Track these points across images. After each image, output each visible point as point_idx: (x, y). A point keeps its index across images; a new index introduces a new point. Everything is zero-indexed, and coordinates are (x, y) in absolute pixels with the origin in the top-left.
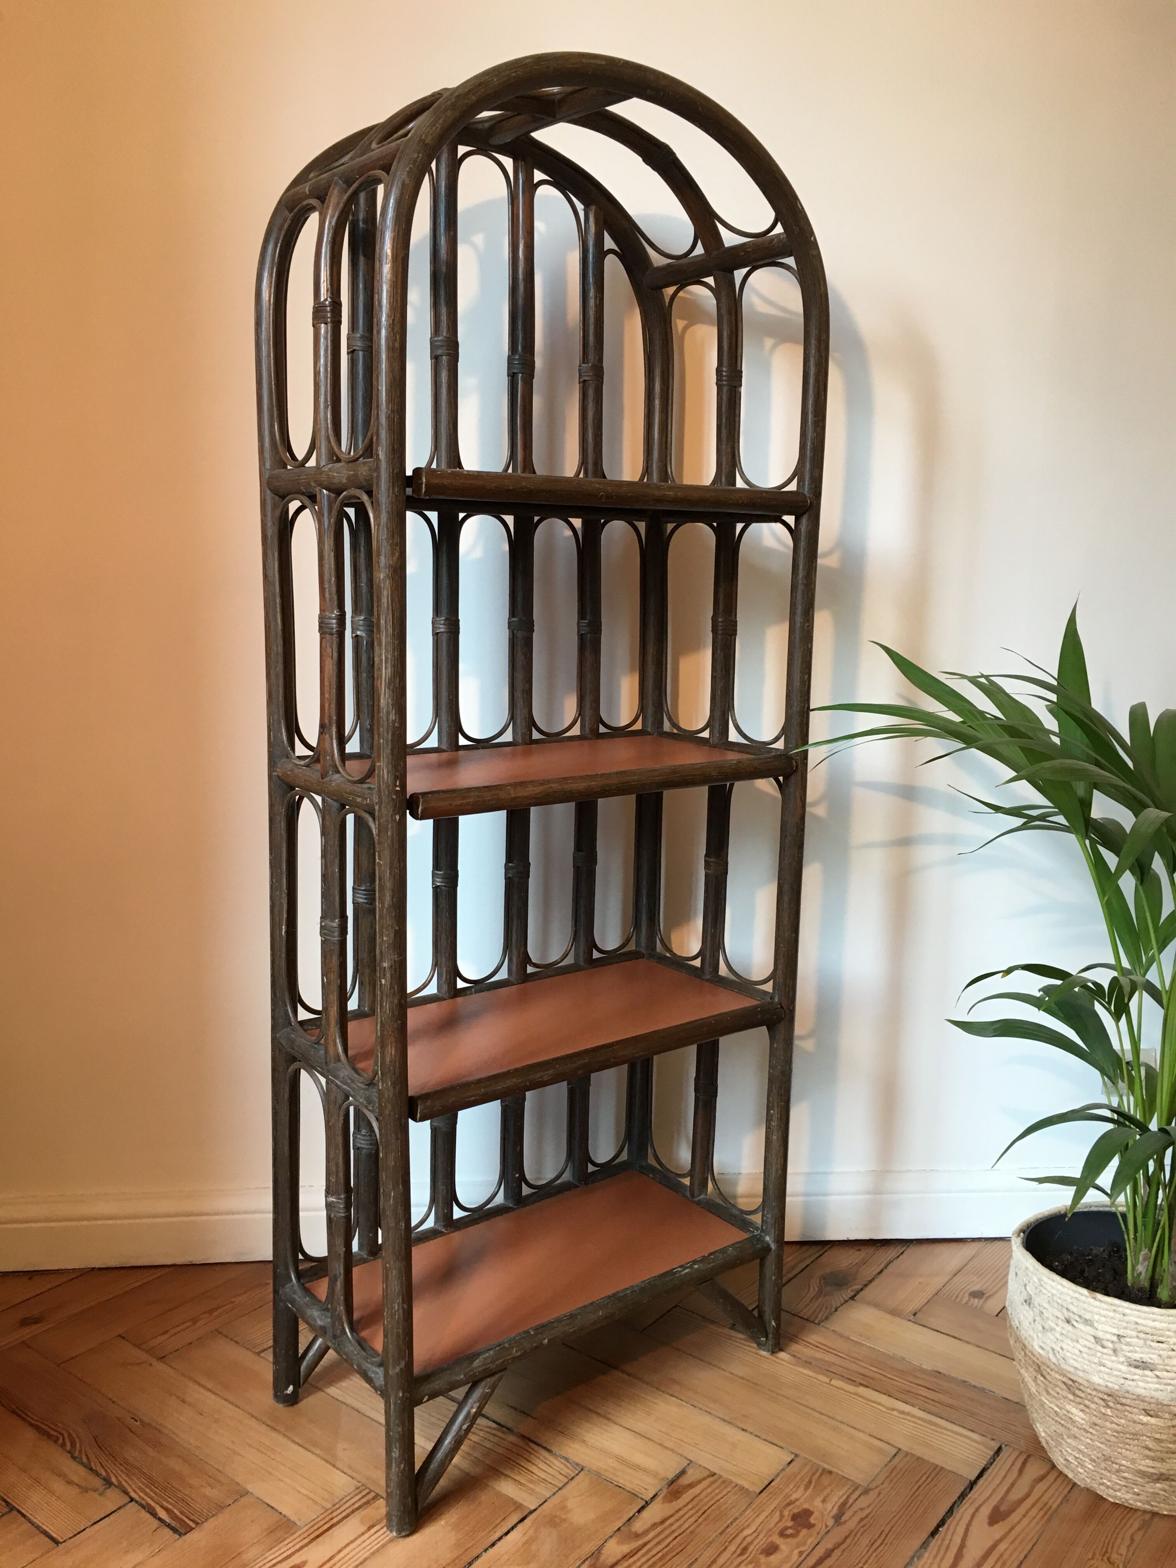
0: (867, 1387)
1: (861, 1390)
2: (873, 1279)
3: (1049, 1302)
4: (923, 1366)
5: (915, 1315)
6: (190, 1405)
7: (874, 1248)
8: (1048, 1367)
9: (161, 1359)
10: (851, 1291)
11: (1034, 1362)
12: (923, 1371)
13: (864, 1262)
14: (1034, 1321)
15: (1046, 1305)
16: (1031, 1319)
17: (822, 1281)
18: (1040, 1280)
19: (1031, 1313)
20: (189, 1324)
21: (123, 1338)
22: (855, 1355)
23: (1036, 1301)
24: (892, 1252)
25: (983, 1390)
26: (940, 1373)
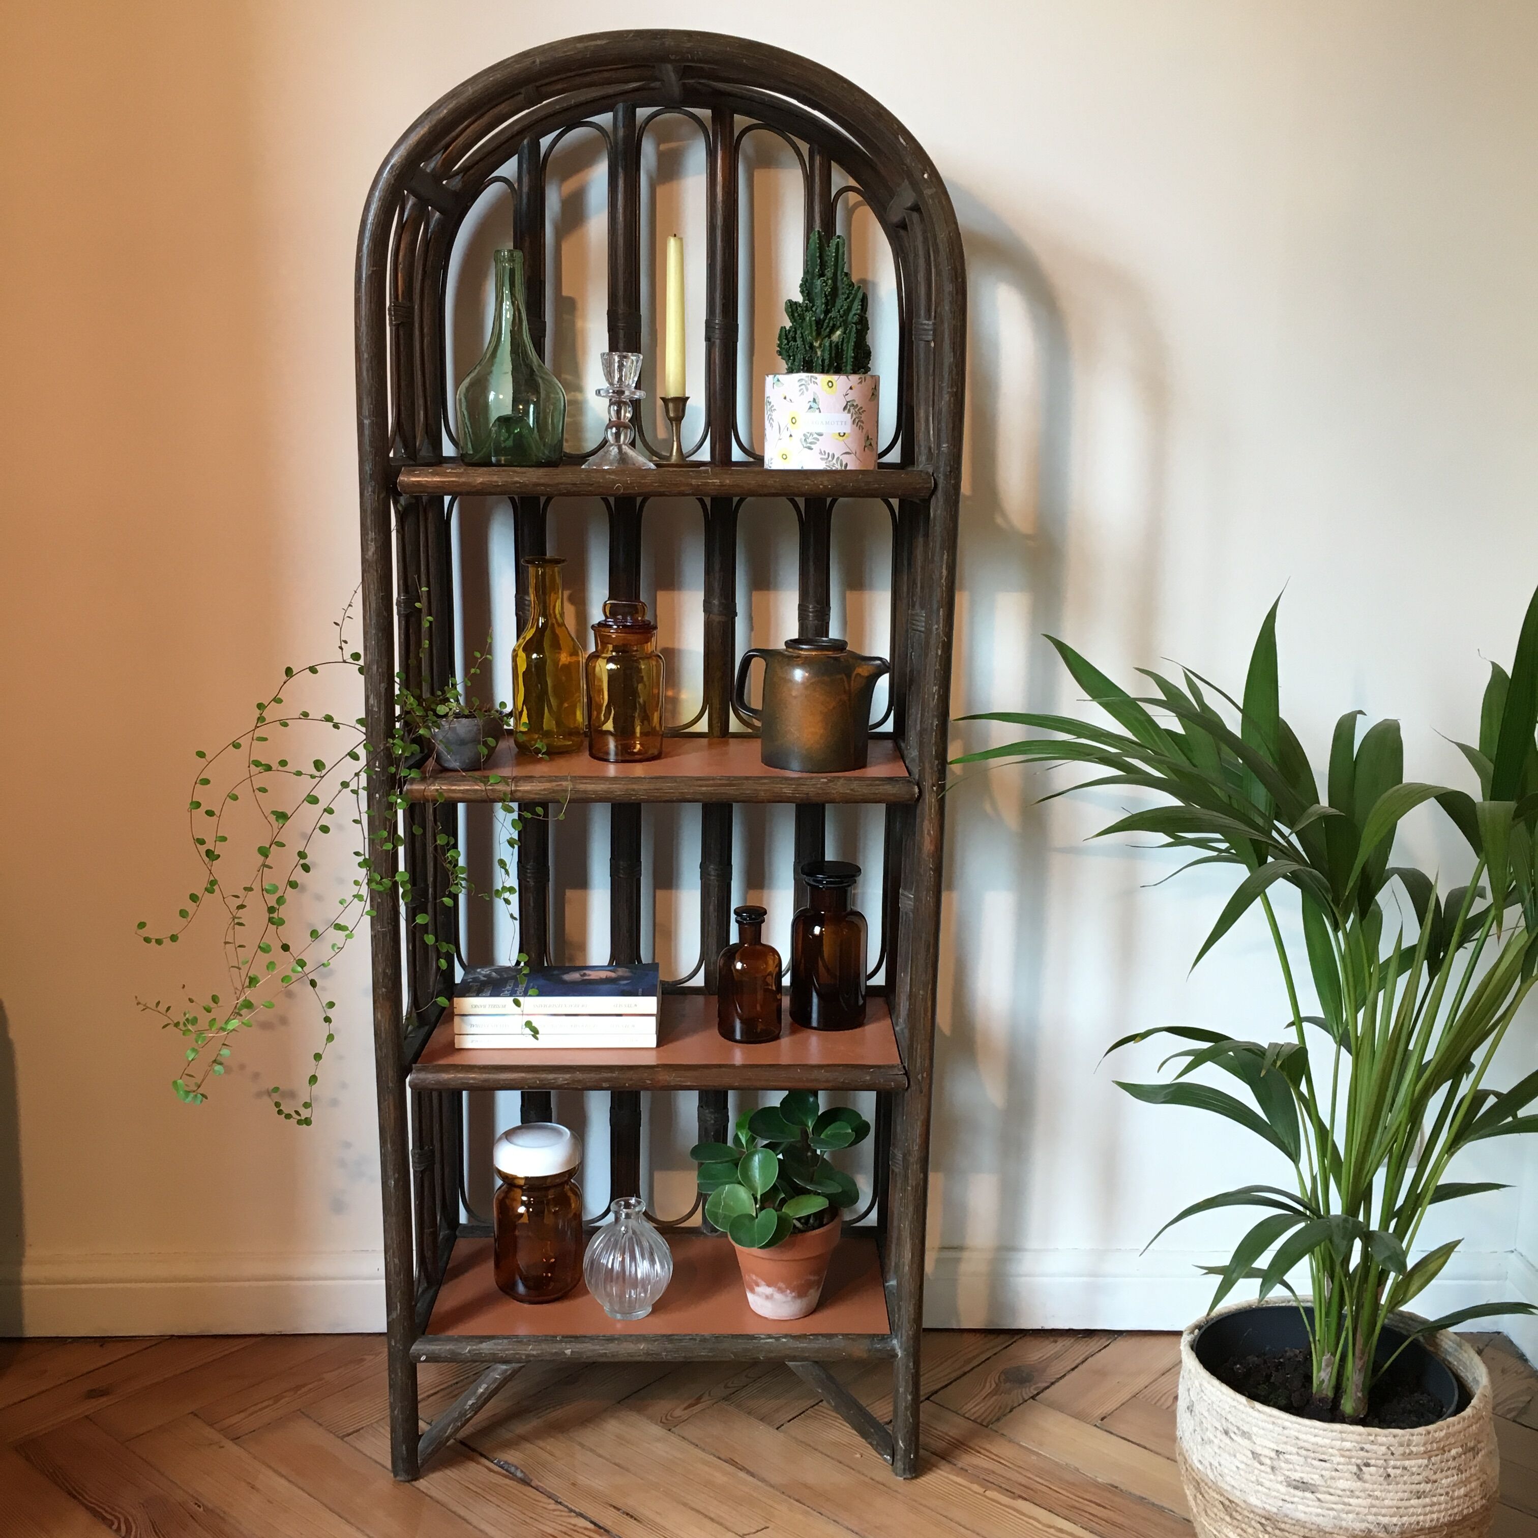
0: (1025, 1499)
1: (1021, 1504)
2: (1064, 1376)
3: (1208, 1410)
4: (1100, 1480)
5: (1102, 1419)
6: (258, 1490)
7: (1072, 1340)
8: (1206, 1484)
9: (235, 1439)
10: (1035, 1389)
11: (1194, 1478)
12: (1097, 1485)
13: (1057, 1356)
14: (1195, 1431)
15: (1206, 1414)
16: (1191, 1429)
17: (1003, 1377)
18: (1201, 1385)
19: (1192, 1422)
20: (271, 1402)
21: (195, 1415)
22: (1021, 1464)
23: (1197, 1408)
24: (1094, 1344)
25: (1161, 1509)
26: (1116, 1487)
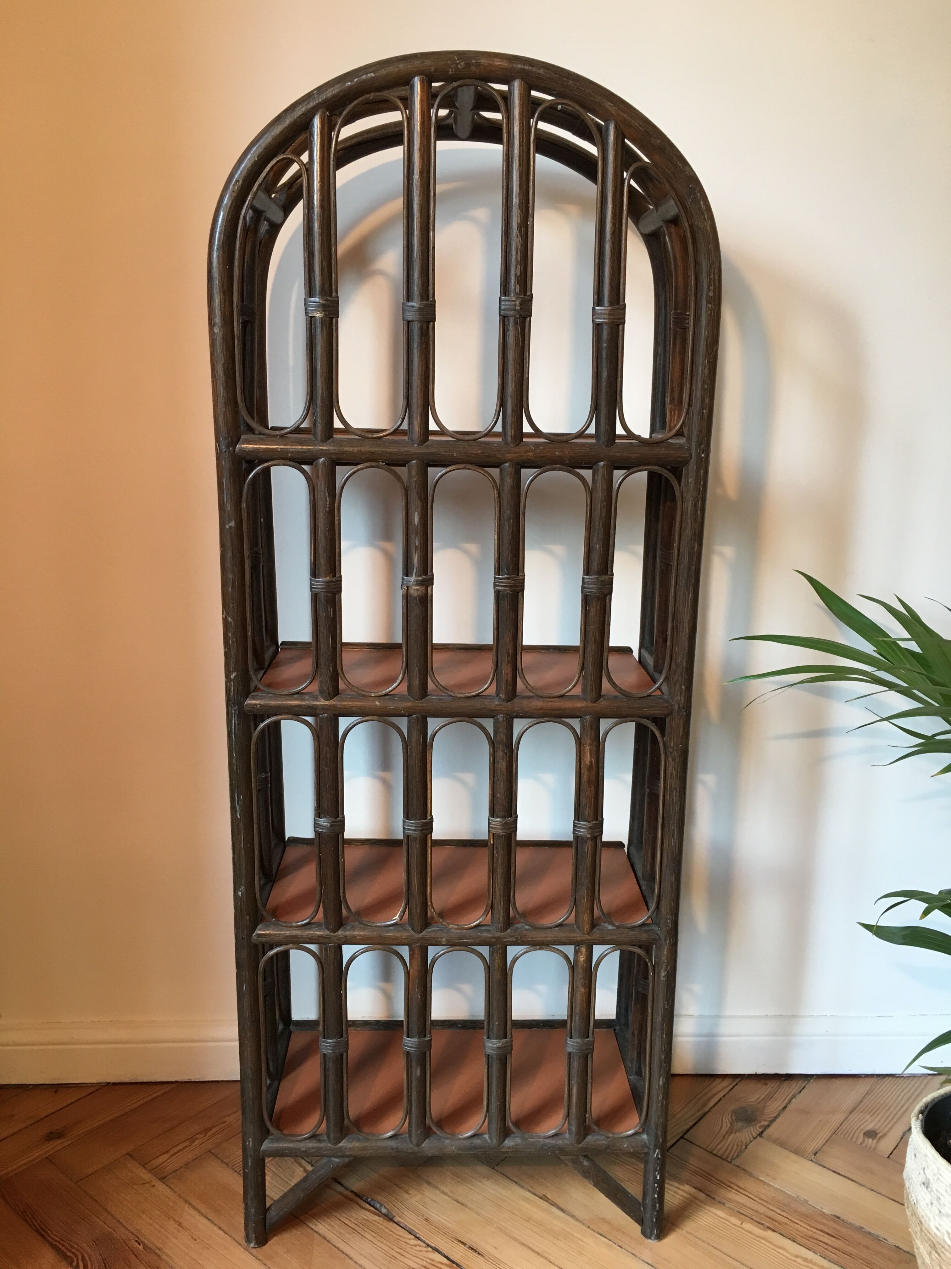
0: (774, 1231)
1: (770, 1233)
2: (779, 1115)
3: (946, 1191)
4: (824, 1210)
5: (815, 1154)
6: (186, 1229)
7: (779, 1082)
8: (943, 1247)
9: (162, 1179)
10: (760, 1127)
11: (929, 1239)
12: (823, 1215)
13: (769, 1097)
14: (932, 1204)
15: (944, 1193)
16: (928, 1201)
17: (734, 1117)
18: (938, 1169)
19: (928, 1195)
20: (187, 1143)
21: (131, 1156)
22: (764, 1197)
23: (934, 1186)
24: (795, 1086)
26: (838, 1218)
